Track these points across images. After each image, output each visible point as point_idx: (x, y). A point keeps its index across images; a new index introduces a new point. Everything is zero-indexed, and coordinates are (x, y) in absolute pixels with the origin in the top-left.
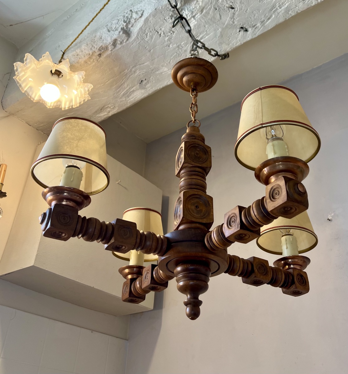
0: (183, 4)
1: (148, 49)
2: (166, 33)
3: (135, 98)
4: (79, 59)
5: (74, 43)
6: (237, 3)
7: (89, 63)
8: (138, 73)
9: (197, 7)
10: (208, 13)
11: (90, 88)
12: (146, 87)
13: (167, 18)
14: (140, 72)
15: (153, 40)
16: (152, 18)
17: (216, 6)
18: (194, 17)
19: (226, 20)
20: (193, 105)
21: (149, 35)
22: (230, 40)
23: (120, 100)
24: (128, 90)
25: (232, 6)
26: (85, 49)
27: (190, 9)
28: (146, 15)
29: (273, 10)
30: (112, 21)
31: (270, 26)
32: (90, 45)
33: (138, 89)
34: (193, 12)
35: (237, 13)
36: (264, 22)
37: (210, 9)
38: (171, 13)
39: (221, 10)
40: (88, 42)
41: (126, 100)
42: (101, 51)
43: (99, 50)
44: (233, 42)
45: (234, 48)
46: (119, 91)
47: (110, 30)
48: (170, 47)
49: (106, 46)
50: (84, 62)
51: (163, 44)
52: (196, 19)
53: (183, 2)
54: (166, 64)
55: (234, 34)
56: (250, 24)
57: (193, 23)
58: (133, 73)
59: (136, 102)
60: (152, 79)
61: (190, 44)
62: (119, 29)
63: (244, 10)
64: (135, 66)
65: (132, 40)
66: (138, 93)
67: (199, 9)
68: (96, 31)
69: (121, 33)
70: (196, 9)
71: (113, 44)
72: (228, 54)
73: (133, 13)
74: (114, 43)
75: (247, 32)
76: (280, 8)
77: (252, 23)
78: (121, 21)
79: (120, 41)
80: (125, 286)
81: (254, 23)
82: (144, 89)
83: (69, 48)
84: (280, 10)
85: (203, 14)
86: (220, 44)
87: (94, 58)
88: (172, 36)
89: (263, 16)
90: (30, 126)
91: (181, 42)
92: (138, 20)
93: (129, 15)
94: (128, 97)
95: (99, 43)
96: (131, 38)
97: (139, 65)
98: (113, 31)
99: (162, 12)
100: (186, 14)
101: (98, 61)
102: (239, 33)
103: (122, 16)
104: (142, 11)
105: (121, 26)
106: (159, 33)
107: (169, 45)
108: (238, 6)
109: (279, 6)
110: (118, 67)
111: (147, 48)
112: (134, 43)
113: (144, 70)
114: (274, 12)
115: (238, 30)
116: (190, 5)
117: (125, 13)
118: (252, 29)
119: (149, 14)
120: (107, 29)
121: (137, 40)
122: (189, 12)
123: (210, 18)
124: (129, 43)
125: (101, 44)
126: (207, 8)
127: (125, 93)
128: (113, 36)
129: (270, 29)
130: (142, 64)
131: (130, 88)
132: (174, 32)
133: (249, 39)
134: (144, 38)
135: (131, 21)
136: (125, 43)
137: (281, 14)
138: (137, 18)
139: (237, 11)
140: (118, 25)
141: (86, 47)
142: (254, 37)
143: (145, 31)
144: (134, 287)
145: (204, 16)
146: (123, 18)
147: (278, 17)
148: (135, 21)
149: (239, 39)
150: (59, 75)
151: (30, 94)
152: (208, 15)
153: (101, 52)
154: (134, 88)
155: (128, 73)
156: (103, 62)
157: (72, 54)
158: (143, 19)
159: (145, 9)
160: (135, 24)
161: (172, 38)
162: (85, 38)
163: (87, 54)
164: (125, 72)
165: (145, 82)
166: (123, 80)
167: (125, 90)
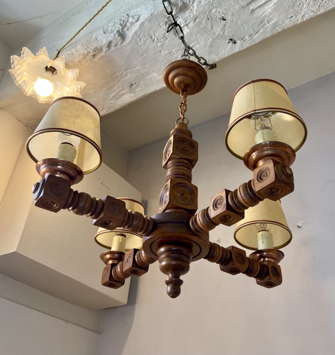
0: (178, 12)
1: (141, 53)
2: (159, 39)
3: (123, 102)
4: (73, 58)
5: (70, 43)
6: (229, 15)
7: (83, 63)
8: (129, 76)
9: (191, 16)
10: (200, 22)
11: (82, 86)
13: (162, 24)
14: (131, 76)
15: (146, 46)
16: (147, 22)
17: (209, 16)
18: (187, 25)
19: (217, 30)
20: (182, 104)
21: (143, 39)
22: (219, 50)
23: (109, 102)
24: (118, 93)
25: (223, 17)
26: (80, 49)
27: (184, 17)
28: (142, 20)
29: (262, 25)
30: (108, 24)
31: (257, 40)
32: (85, 45)
33: (128, 93)
34: (186, 20)
35: (228, 25)
36: (252, 36)
37: (203, 19)
38: (166, 19)
39: (213, 21)
40: (84, 43)
41: (115, 102)
42: (95, 51)
43: (94, 51)
44: (221, 53)
45: (222, 59)
46: (109, 93)
47: (106, 32)
48: (162, 53)
49: (101, 47)
50: (78, 61)
51: (156, 49)
52: (189, 27)
53: (178, 9)
54: (156, 70)
55: (223, 45)
56: (239, 36)
57: (186, 31)
58: (124, 76)
59: (124, 105)
61: (181, 52)
62: (115, 32)
63: (234, 22)
64: (127, 69)
65: (126, 43)
66: (127, 96)
67: (193, 18)
68: (92, 32)
69: (116, 36)
70: (189, 17)
71: (107, 45)
72: (215, 64)
73: (129, 17)
74: (109, 45)
75: (236, 44)
76: (268, 23)
77: (241, 35)
78: (117, 24)
79: (114, 43)
80: (106, 271)
81: (243, 36)
83: (64, 47)
84: (268, 25)
85: (196, 23)
86: (209, 54)
87: (88, 58)
88: (165, 42)
89: (252, 30)
90: (20, 122)
91: (173, 49)
92: (134, 23)
93: (126, 18)
94: (117, 99)
95: (94, 44)
96: (126, 41)
97: (130, 68)
98: (109, 33)
99: (157, 18)
100: (180, 22)
101: (92, 61)
102: (228, 45)
103: (118, 19)
104: (139, 16)
105: (117, 28)
106: (153, 39)
107: (161, 51)
108: (229, 18)
109: (267, 22)
110: (110, 70)
111: (139, 52)
112: (128, 47)
113: (135, 74)
114: (262, 26)
115: (228, 41)
116: (184, 13)
117: (122, 17)
118: (240, 42)
119: (144, 19)
120: (103, 30)
121: (131, 44)
122: (183, 20)
123: (203, 27)
124: (123, 46)
125: (96, 45)
126: (200, 17)
127: (115, 95)
128: (108, 38)
129: (257, 43)
130: (134, 68)
132: (167, 39)
133: (236, 51)
134: (137, 43)
135: (127, 24)
136: (119, 46)
137: (268, 29)
138: (133, 22)
139: (228, 22)
140: (114, 28)
141: (81, 48)
142: (242, 49)
143: (139, 35)
144: (115, 271)
145: (197, 25)
146: (120, 21)
147: (265, 31)
148: (131, 25)
149: (227, 50)
150: (53, 72)
151: (23, 88)
152: (201, 24)
153: (96, 53)
154: (124, 91)
155: (119, 75)
156: (96, 63)
157: (67, 53)
158: (139, 23)
159: (142, 14)
160: (130, 28)
161: (165, 45)
162: (81, 39)
163: (82, 54)
164: (116, 74)
165: (134, 86)
166: (114, 82)
167: (115, 93)
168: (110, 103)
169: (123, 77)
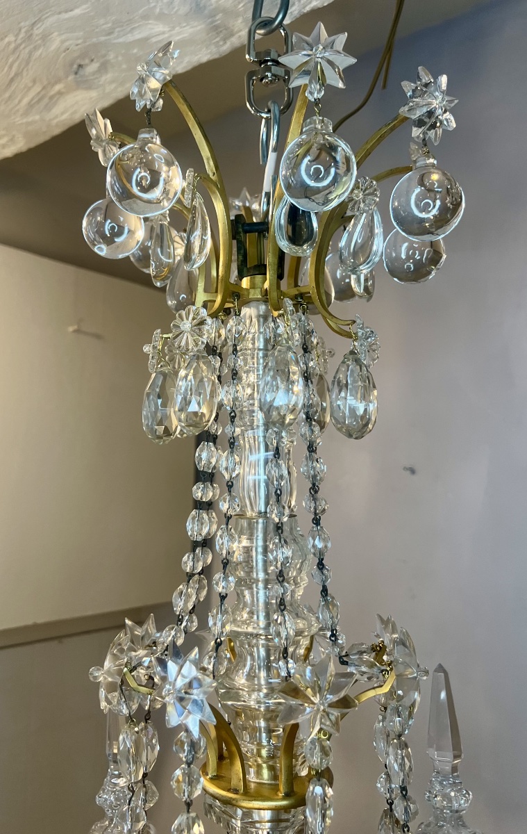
8: (58, 42)
12: (101, 83)
14: (66, 40)
23: (25, 120)
24: (43, 93)
33: (75, 89)
41: (42, 119)
46: (11, 98)
58: (40, 42)
60: (117, 57)
64: (39, 20)
82: (96, 89)
94: (48, 108)
97: (53, 15)
113: (76, 34)
127: (32, 99)
130: (66, 12)
131: (44, 88)
154: (59, 87)
155: (20, 45)
164: (7, 40)
165: (92, 68)
166: (11, 67)
167: (32, 93)
168: (28, 124)
169: (36, 48)
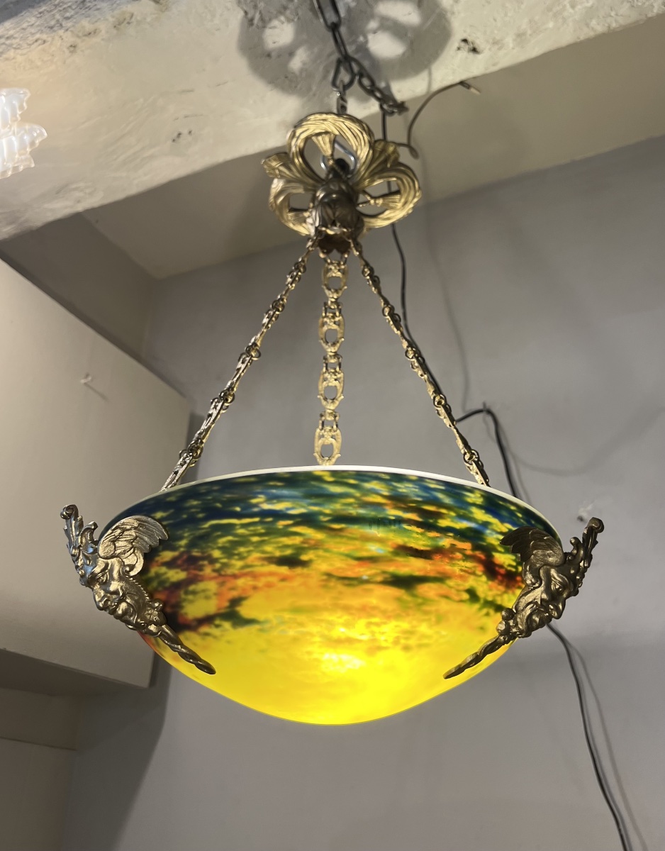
8: (172, 111)
11: (37, 137)
12: (188, 152)
14: (179, 111)
19: (434, 12)
21: (220, 15)
23: (113, 175)
29: (554, 10)
31: (537, 49)
33: (165, 155)
36: (524, 37)
42: (78, 37)
43: (74, 33)
46: (113, 153)
48: (271, 58)
56: (488, 33)
58: (159, 109)
59: (155, 185)
60: (209, 133)
64: (167, 93)
75: (475, 56)
76: (573, 7)
77: (496, 32)
79: (135, 19)
81: (499, 34)
82: (181, 156)
84: (571, 11)
88: (282, 29)
89: (526, 21)
94: (137, 168)
101: (67, 62)
102: (456, 55)
106: (250, 16)
107: (270, 53)
109: (570, 3)
110: (120, 90)
114: (555, 15)
115: (456, 45)
118: (490, 49)
127: (128, 157)
130: (188, 91)
131: (142, 149)
132: (289, 20)
133: (476, 73)
137: (569, 22)
142: (491, 70)
149: (452, 68)
153: (79, 41)
154: (155, 150)
156: (79, 69)
166: (128, 125)
167: (131, 152)
168: (115, 179)
169: (155, 113)
